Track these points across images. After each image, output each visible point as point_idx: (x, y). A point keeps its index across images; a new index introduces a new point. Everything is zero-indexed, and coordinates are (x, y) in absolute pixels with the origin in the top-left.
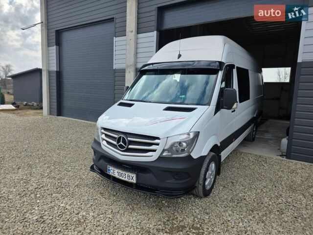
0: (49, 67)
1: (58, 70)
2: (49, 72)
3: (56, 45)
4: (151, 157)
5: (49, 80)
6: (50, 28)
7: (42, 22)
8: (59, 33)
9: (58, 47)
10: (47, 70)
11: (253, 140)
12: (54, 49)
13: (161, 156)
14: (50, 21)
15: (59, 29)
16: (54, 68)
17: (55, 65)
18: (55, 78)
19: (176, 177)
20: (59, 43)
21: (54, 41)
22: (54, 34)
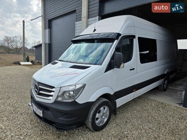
0: (45, 41)
1: (50, 43)
2: (45, 44)
3: (49, 28)
4: (50, 100)
5: (45, 48)
6: (46, 18)
7: (42, 16)
8: (50, 21)
9: (50, 29)
10: (44, 43)
11: (165, 90)
12: (47, 30)
13: (56, 100)
14: (46, 14)
15: (50, 19)
16: (47, 42)
17: (48, 40)
18: (48, 47)
19: (65, 116)
20: (50, 27)
21: (47, 26)
22: (48, 22)
